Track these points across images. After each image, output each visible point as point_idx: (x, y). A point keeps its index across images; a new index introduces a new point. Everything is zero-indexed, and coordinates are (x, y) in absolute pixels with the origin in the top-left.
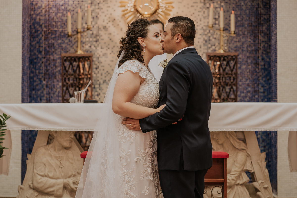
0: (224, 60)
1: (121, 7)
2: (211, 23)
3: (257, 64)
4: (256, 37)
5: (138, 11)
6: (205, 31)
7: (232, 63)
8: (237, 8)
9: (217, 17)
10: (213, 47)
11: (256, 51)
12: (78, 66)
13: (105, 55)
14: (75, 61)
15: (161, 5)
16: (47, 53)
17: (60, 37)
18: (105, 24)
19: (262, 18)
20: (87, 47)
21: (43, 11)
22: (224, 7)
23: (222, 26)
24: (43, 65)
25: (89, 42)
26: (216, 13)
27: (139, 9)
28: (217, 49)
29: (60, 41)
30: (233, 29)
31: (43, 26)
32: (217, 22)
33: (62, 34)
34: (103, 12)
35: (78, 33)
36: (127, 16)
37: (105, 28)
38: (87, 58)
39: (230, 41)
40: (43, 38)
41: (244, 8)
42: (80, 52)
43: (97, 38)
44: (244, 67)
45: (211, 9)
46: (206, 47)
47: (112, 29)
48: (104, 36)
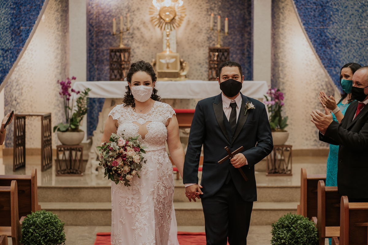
0: (220, 51)
1: (150, 14)
2: (211, 26)
3: (243, 54)
4: (243, 35)
5: (161, 18)
6: (208, 31)
7: (226, 54)
8: (230, 15)
9: (216, 21)
10: (213, 42)
11: (243, 45)
12: (120, 56)
13: (138, 47)
14: (118, 52)
15: (177, 14)
16: (98, 46)
17: (107, 35)
18: (138, 26)
19: (247, 22)
20: (125, 42)
21: (95, 16)
22: (221, 14)
23: (219, 28)
24: (95, 54)
25: (127, 38)
26: (215, 18)
27: (163, 17)
28: (216, 43)
29: (106, 38)
30: (226, 30)
31: (95, 27)
32: (216, 25)
33: (108, 33)
34: (137, 17)
35: (120, 33)
36: (154, 21)
37: (138, 28)
38: (126, 50)
39: (225, 38)
40: (95, 36)
41: (235, 15)
42: (122, 46)
43: (132, 36)
44: (234, 56)
45: (212, 15)
46: (208, 42)
47: (143, 29)
48: (137, 34)
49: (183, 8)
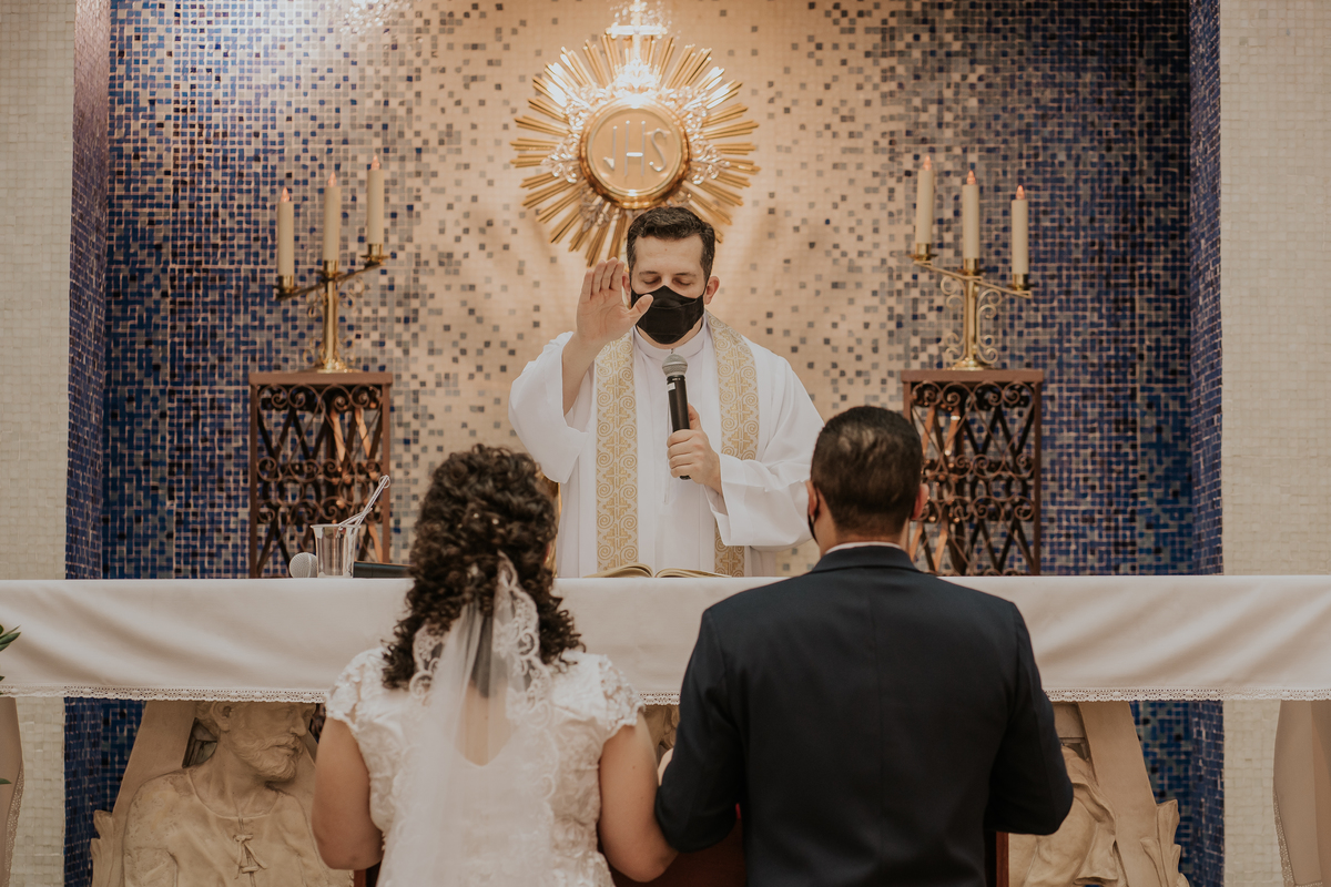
0: (982, 404)
2: (923, 233)
3: (1126, 424)
4: (1120, 307)
6: (893, 275)
7: (1017, 419)
8: (1039, 173)
9: (948, 214)
10: (933, 349)
11: (1124, 364)
12: (327, 430)
13: (445, 380)
14: (310, 405)
16: (183, 371)
17: (243, 300)
18: (445, 243)
19: (1149, 222)
20: (365, 346)
21: (169, 183)
22: (981, 167)
23: (971, 251)
24: (165, 426)
25: (376, 322)
26: (947, 197)
28: (947, 357)
29: (242, 320)
30: (1019, 265)
31: (167, 250)
32: (948, 237)
33: (254, 288)
34: (442, 191)
35: (324, 279)
37: (446, 259)
38: (366, 394)
39: (1004, 321)
40: (166, 305)
41: (1068, 174)
42: (334, 368)
43: (409, 307)
44: (1068, 437)
45: (925, 177)
46: (900, 349)
47: (477, 267)
48: (443, 296)
49: (736, 121)
